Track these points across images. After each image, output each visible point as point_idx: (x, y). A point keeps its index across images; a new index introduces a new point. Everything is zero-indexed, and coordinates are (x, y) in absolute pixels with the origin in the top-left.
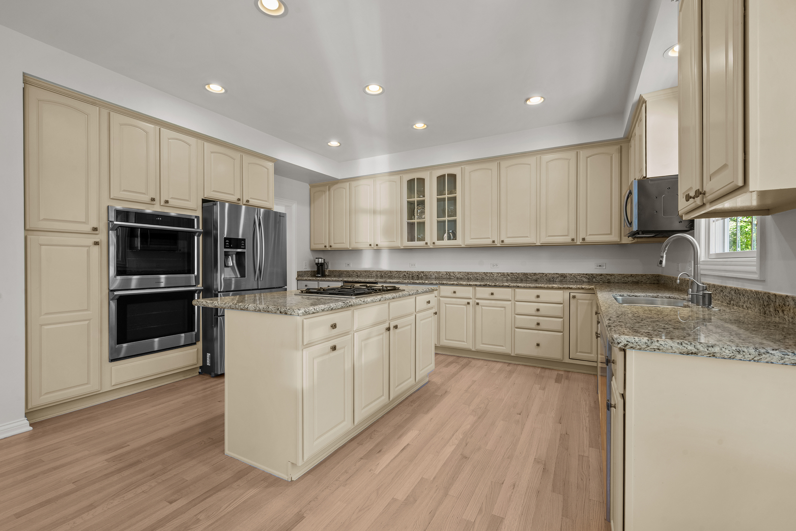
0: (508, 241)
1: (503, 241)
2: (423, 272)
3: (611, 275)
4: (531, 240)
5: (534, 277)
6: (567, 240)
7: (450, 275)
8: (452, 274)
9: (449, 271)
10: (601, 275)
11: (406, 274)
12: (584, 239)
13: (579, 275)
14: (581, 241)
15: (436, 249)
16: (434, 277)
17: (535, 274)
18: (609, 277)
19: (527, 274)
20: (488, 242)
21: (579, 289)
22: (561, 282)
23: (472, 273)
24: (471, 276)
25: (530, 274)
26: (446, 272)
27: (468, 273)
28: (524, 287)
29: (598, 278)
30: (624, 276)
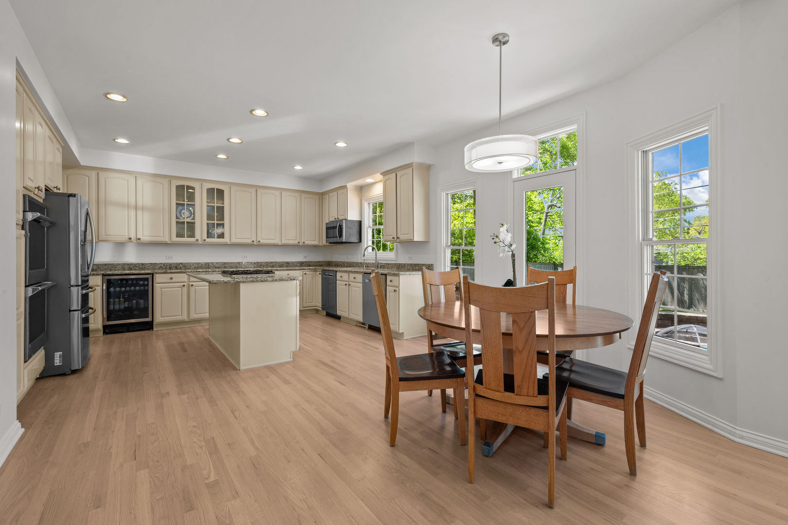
0: (262, 241)
1: (259, 241)
2: (182, 264)
3: (310, 262)
4: (277, 241)
5: (272, 265)
6: (296, 242)
7: (209, 265)
8: (211, 264)
9: (208, 262)
10: (306, 262)
11: (162, 266)
12: (304, 242)
13: (296, 262)
14: (302, 243)
15: (205, 245)
16: (193, 267)
17: (272, 262)
18: (309, 263)
19: (267, 262)
20: (249, 241)
21: (308, 269)
22: (287, 266)
23: (227, 263)
24: (227, 266)
25: (269, 263)
26: (206, 263)
27: (225, 263)
28: (281, 270)
29: (305, 264)
30: (316, 262)
